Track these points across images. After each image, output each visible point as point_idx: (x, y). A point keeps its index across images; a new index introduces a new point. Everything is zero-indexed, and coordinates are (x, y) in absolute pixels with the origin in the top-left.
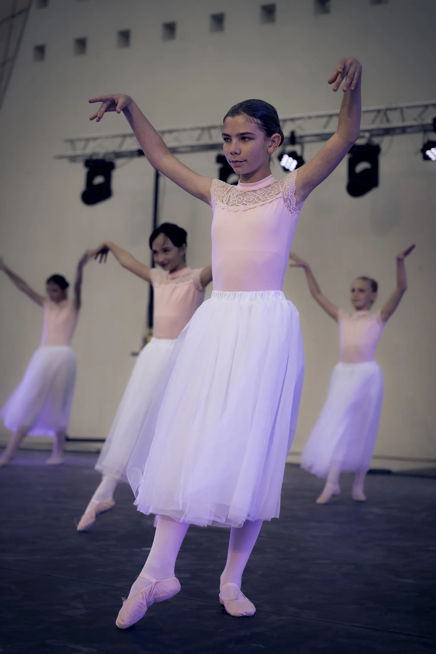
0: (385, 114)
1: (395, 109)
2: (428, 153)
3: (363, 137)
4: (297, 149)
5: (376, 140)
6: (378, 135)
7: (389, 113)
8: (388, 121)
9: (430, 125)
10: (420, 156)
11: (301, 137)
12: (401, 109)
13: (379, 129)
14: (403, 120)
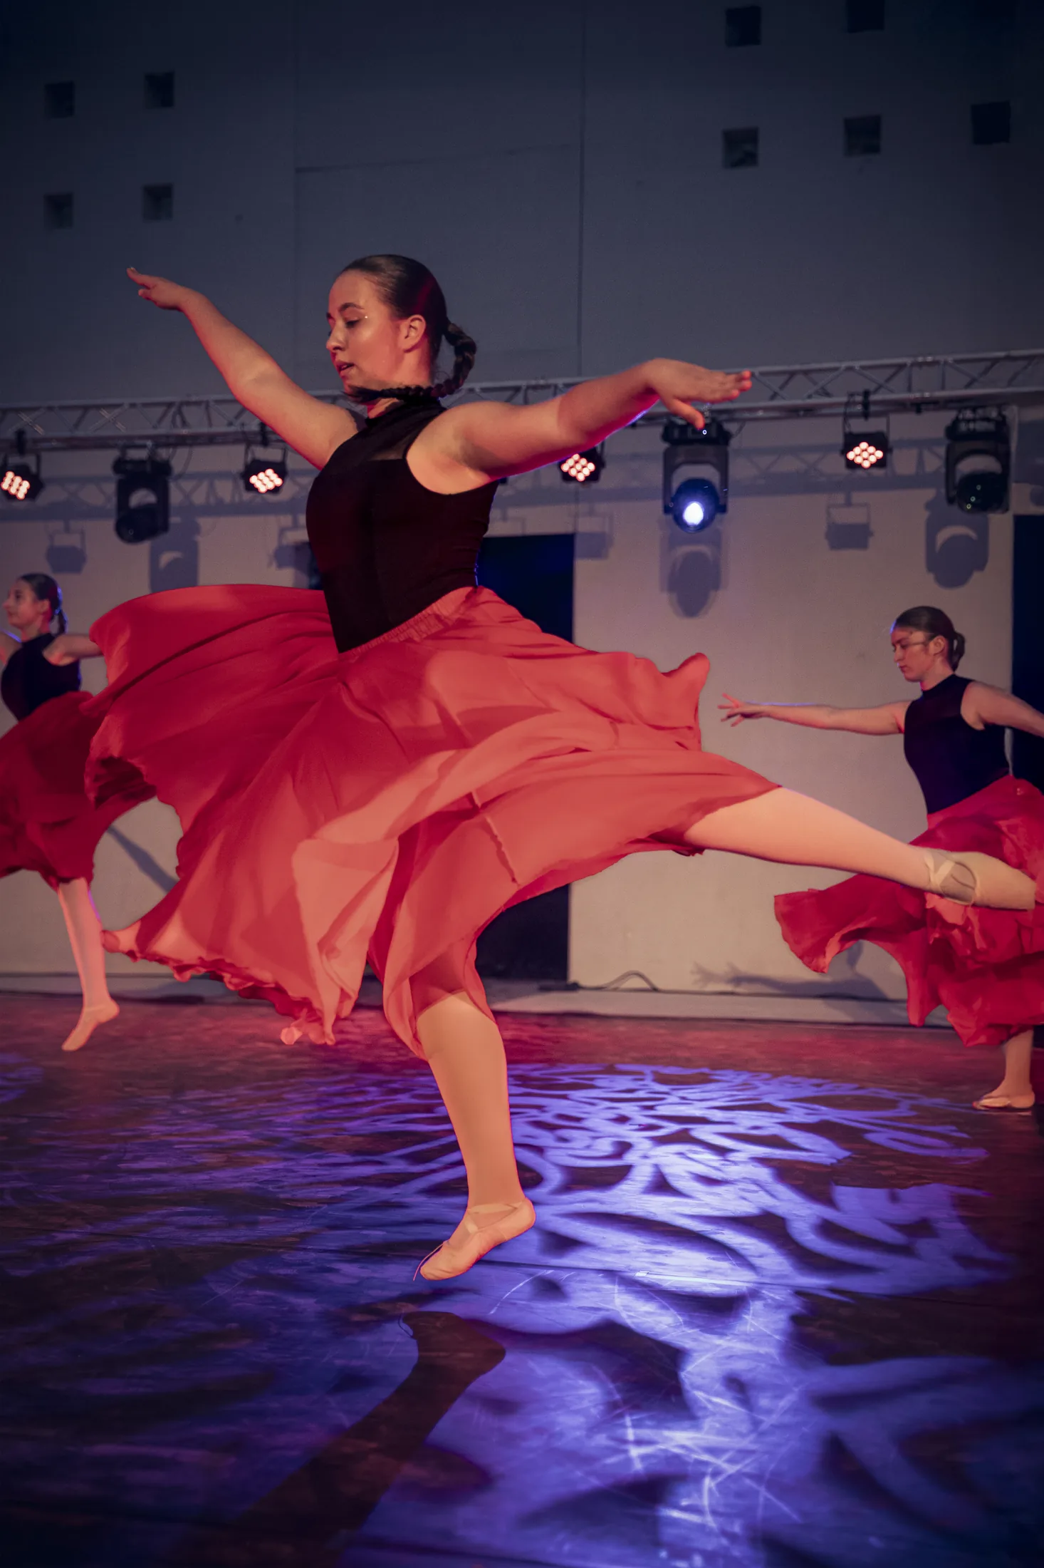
0: (180, 412)
1: (197, 403)
2: (253, 479)
3: (144, 447)
4: (30, 460)
5: (163, 453)
6: (167, 445)
7: (185, 409)
8: (184, 423)
9: (254, 433)
10: (241, 483)
11: (36, 441)
12: (207, 404)
13: (168, 436)
14: (210, 425)
